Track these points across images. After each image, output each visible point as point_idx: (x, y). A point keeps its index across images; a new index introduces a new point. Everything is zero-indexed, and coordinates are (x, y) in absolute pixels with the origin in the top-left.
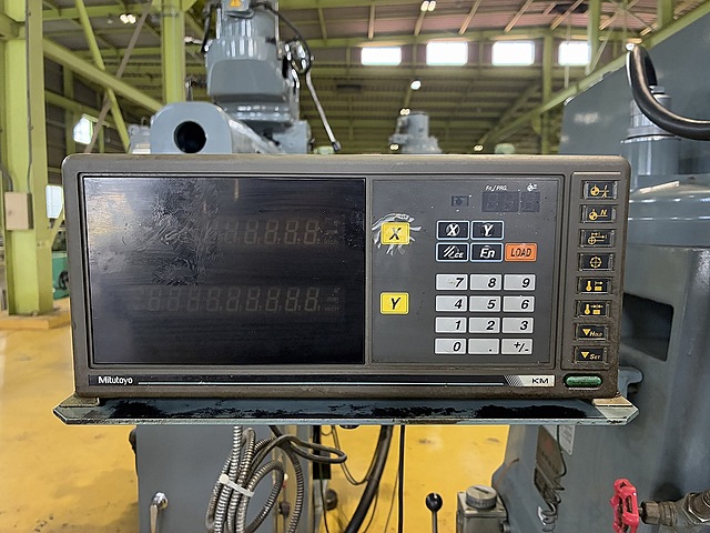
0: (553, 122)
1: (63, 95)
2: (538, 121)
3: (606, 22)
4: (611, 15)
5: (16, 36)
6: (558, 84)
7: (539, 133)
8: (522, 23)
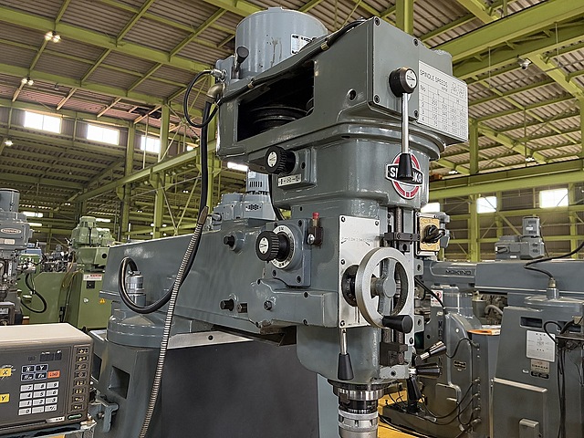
0: (133, 192)
2: (122, 190)
3: (173, 128)
4: (177, 124)
6: (138, 164)
7: (121, 198)
8: (109, 114)
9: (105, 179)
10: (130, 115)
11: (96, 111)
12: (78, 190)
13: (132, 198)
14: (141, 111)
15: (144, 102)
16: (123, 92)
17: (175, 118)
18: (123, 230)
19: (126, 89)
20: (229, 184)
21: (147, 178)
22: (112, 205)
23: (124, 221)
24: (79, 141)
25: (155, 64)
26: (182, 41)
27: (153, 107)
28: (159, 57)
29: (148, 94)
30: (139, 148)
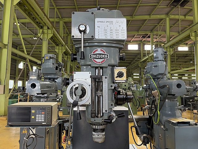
0: (144, 64)
1: (16, 56)
2: (140, 64)
3: (155, 40)
4: (156, 38)
5: (5, 48)
6: (145, 54)
7: (140, 67)
8: (134, 40)
9: (136, 61)
10: (140, 39)
11: (130, 40)
12: (128, 66)
13: (144, 66)
14: (144, 37)
15: (144, 34)
16: (137, 32)
17: (155, 36)
18: (142, 77)
19: (138, 31)
20: (180, 57)
21: (147, 59)
22: (138, 69)
23: (142, 74)
24: (126, 50)
25: (146, 20)
26: (153, 9)
27: (148, 35)
28: (147, 17)
29: (145, 31)
30: (144, 49)
